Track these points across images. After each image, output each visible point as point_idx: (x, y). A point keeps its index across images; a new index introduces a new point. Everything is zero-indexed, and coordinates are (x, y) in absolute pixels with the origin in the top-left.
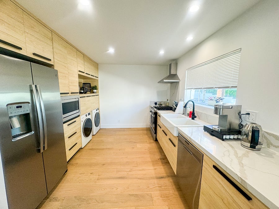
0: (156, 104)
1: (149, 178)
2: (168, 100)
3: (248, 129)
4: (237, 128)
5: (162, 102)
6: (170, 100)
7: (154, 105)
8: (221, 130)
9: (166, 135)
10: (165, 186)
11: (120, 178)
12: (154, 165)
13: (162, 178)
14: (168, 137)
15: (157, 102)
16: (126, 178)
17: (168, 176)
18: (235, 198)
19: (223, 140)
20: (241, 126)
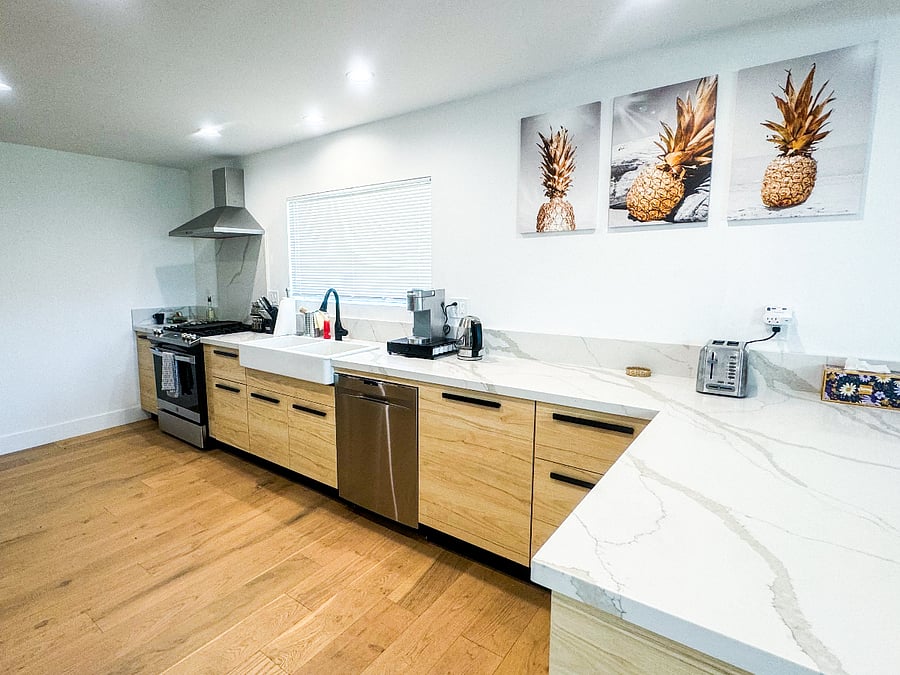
0: (159, 318)
1: (267, 533)
2: (209, 300)
3: (459, 331)
4: (440, 333)
5: (183, 308)
6: (219, 299)
7: (149, 325)
8: (423, 341)
9: (276, 402)
10: (319, 527)
11: (178, 576)
12: (255, 505)
13: (300, 517)
14: (286, 404)
15: (163, 310)
16: (202, 565)
17: (312, 508)
18: (482, 421)
19: (432, 358)
20: (447, 329)
